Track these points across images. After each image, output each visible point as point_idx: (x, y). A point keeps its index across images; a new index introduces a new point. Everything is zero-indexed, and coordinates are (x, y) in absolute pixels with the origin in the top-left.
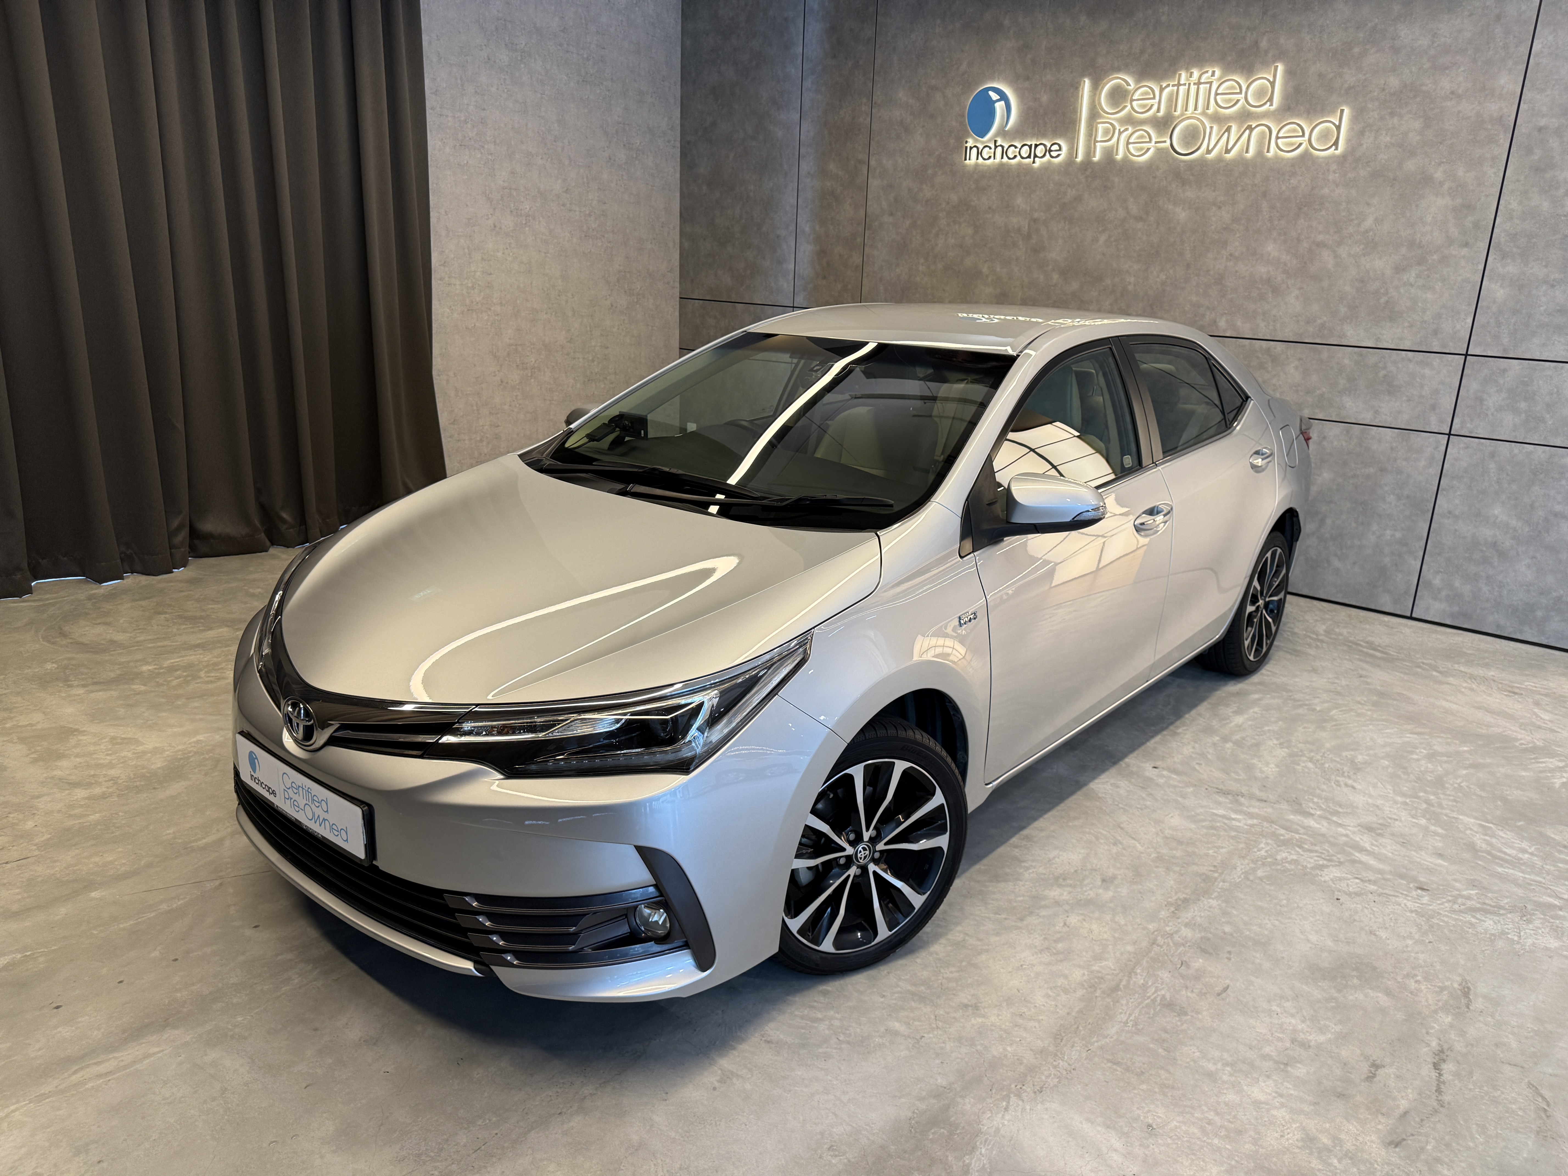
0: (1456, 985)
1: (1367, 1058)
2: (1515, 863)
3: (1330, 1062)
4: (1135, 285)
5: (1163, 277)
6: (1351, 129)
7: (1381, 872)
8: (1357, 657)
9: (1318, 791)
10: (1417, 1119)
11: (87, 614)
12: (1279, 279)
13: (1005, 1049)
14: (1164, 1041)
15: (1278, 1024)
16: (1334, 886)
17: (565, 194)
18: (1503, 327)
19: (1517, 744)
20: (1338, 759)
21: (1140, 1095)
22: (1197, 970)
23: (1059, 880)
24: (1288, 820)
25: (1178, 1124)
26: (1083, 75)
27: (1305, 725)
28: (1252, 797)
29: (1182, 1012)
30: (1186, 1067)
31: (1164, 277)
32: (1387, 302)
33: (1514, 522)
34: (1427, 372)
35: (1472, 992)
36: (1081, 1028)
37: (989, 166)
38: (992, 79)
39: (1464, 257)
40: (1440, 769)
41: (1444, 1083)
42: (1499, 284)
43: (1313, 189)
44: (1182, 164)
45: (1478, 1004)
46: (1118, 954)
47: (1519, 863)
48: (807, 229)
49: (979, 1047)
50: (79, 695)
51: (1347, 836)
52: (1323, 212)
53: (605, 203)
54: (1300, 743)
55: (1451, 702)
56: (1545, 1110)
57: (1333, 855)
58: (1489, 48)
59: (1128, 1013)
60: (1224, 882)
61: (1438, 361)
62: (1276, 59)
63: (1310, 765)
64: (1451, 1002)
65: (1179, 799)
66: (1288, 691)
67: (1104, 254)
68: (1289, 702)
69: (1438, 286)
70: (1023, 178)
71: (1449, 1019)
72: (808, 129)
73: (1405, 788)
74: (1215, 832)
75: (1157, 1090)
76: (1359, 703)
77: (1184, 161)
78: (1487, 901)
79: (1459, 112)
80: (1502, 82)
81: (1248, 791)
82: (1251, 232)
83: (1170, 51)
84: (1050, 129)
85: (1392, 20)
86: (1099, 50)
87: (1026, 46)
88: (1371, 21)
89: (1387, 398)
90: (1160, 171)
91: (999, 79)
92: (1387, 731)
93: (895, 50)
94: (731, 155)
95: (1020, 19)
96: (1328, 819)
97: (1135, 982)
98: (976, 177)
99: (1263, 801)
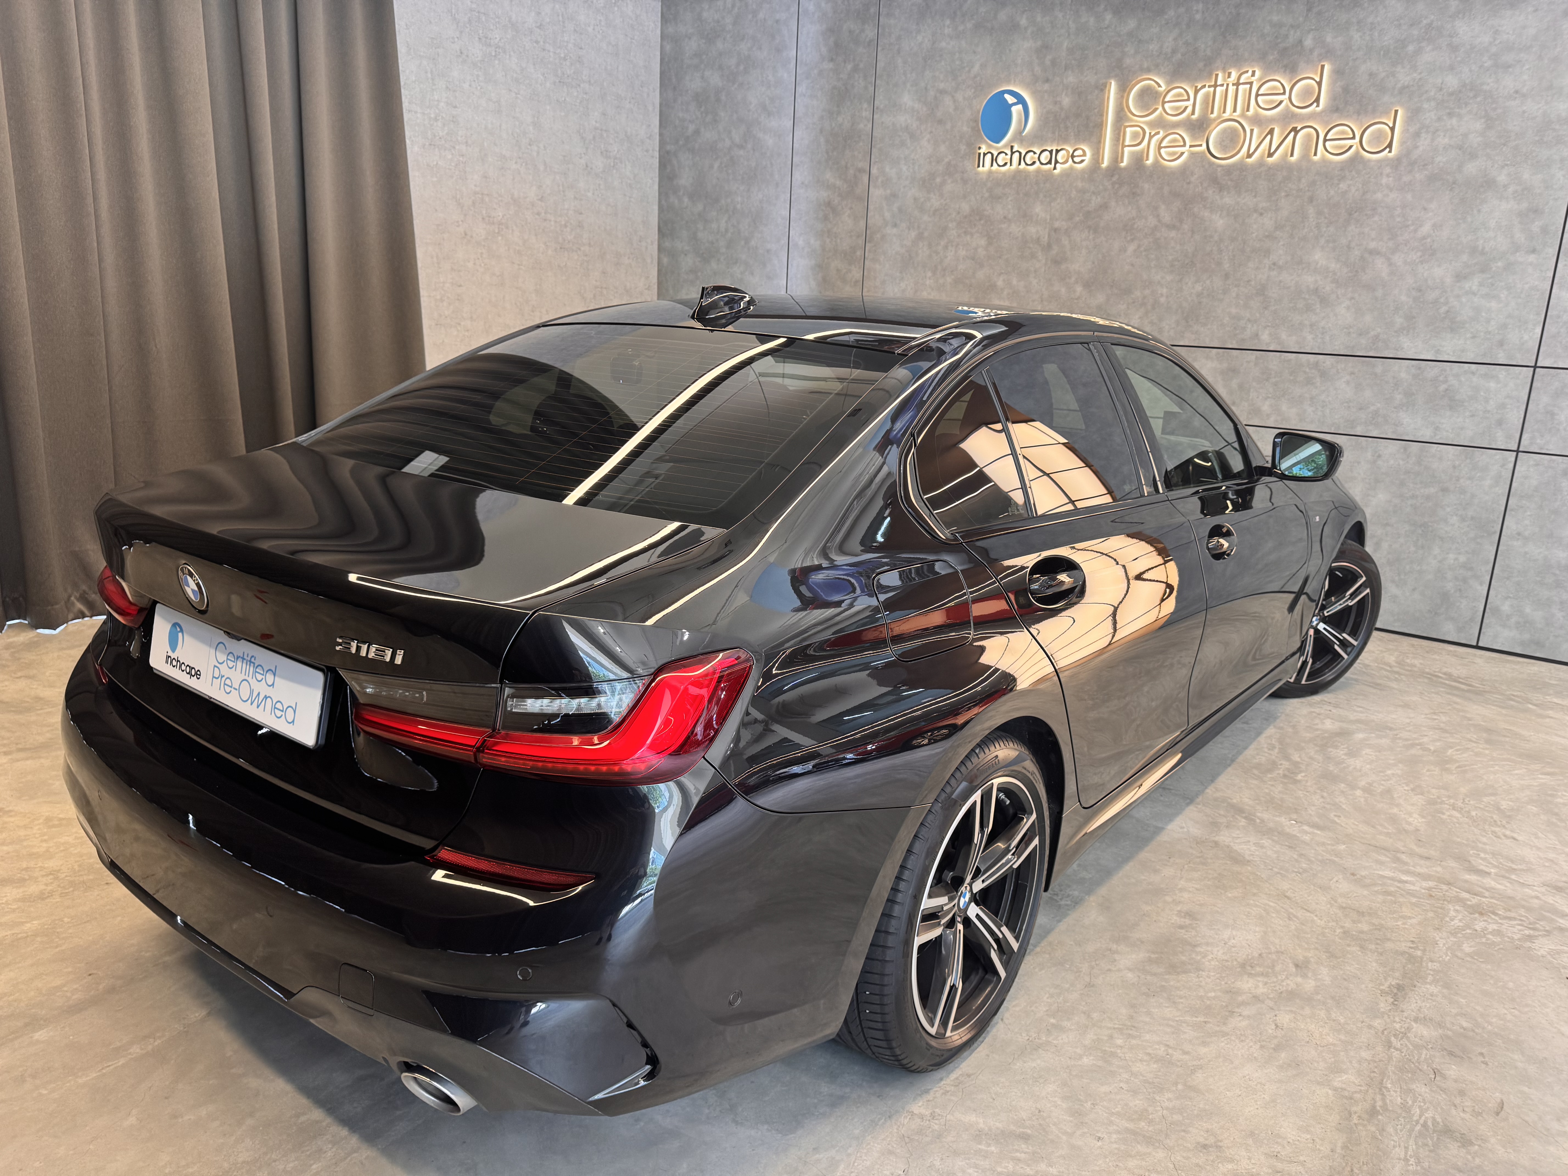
4: (1167, 297)
5: (1198, 288)
6: (1405, 131)
8: (1443, 690)
9: (1480, 845)
12: (1328, 288)
17: (540, 203)
20: (1482, 806)
22: (1456, 1081)
23: (1246, 967)
24: (1466, 881)
26: (1109, 77)
27: (1428, 767)
28: (1412, 854)
29: (1465, 1141)
31: (1200, 288)
32: (1448, 311)
34: (1492, 385)
37: (1004, 174)
38: (1008, 82)
39: (1531, 264)
43: (1364, 193)
44: (1220, 169)
46: (1355, 1064)
48: (801, 243)
51: (1537, 898)
52: (1376, 218)
53: (581, 213)
54: (1433, 788)
55: (1564, 737)
57: (1536, 923)
60: (1432, 961)
61: (1504, 373)
62: (1322, 57)
63: (1456, 814)
65: (1336, 859)
66: (1391, 729)
67: (1132, 265)
68: (1397, 741)
69: (1503, 295)
70: (1044, 185)
72: (802, 137)
74: (1393, 899)
76: (1471, 741)
77: (1222, 166)
79: (1524, 112)
81: (1404, 846)
82: (1296, 239)
83: (1205, 51)
84: (1072, 134)
85: (1450, 17)
86: (1126, 49)
87: (1046, 47)
88: (1426, 18)
89: (1448, 413)
90: (1196, 176)
91: (1015, 81)
92: (1516, 772)
93: (899, 53)
94: (716, 165)
95: (1039, 19)
96: (1508, 878)
97: (1390, 1101)
98: (989, 184)
99: (1428, 858)
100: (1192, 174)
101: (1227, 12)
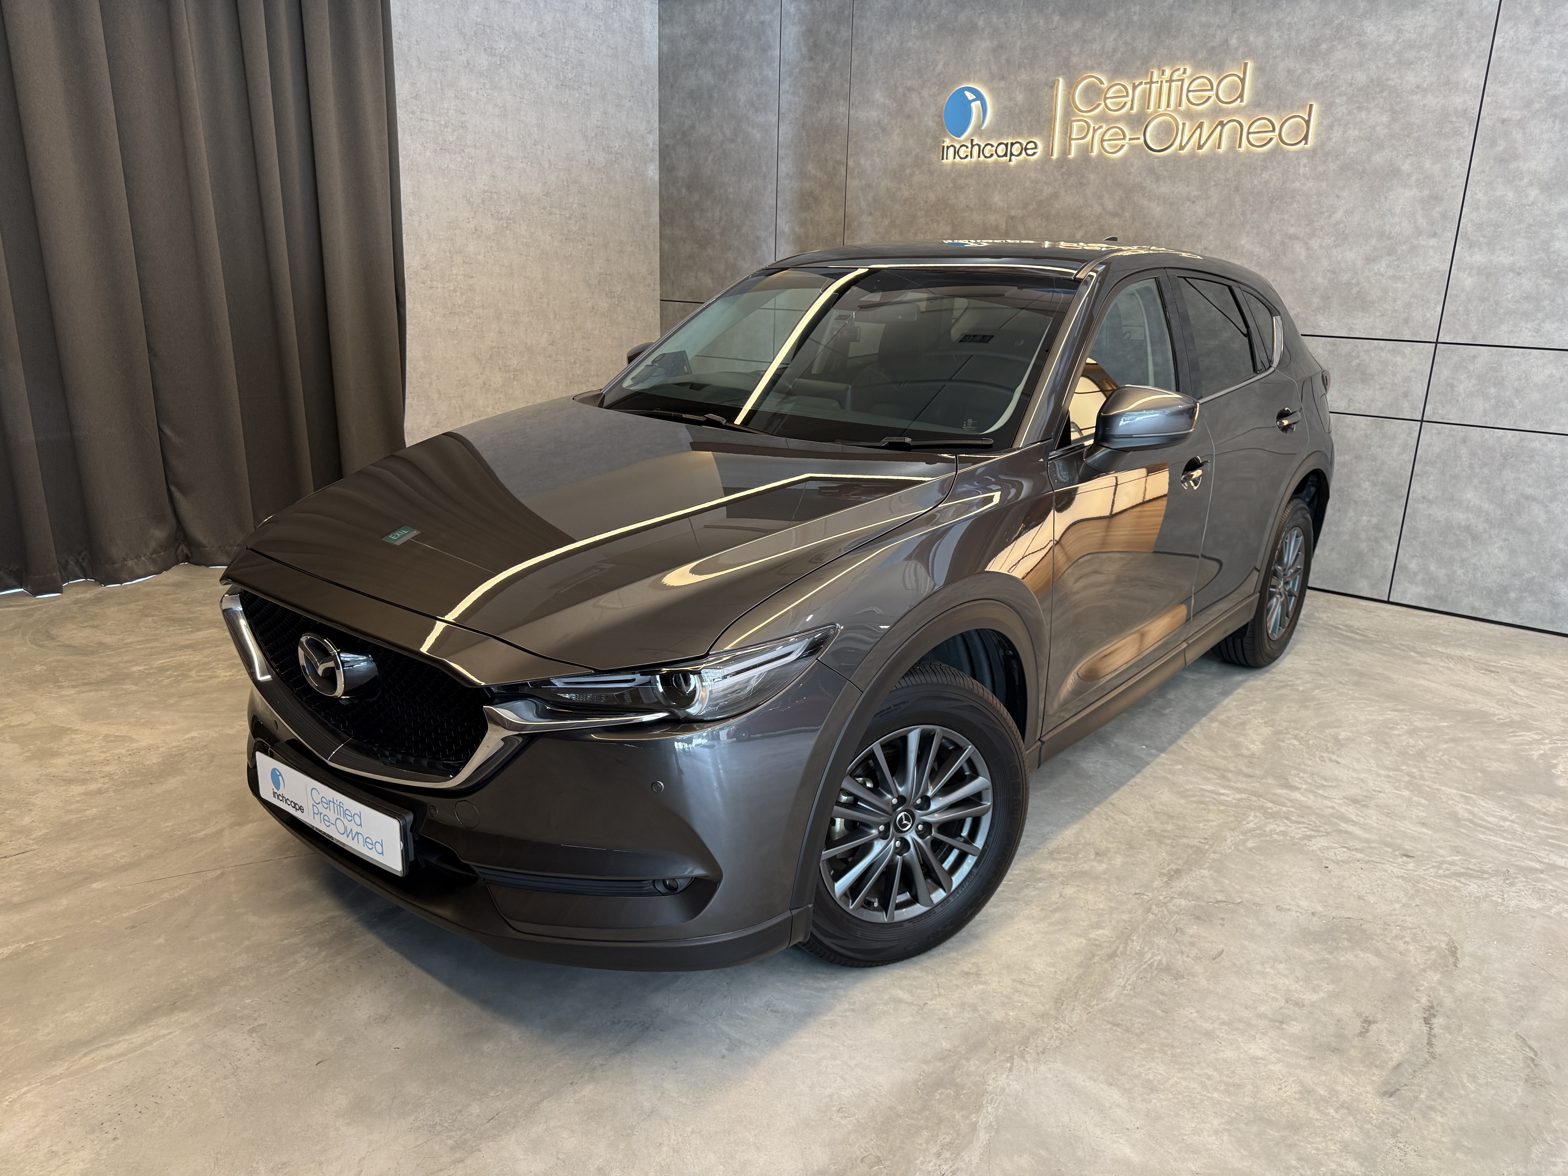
0: (1443, 945)
1: (1359, 1015)
2: (1497, 830)
3: (1324, 1019)
6: (1320, 124)
7: (1367, 841)
8: (1337, 639)
9: (1303, 767)
10: (1410, 1070)
11: (73, 617)
13: (1006, 1014)
14: (1162, 1003)
15: (1272, 985)
16: (1322, 854)
17: (545, 198)
18: (1471, 315)
19: (1495, 719)
20: (1322, 736)
21: (1141, 1054)
22: (1191, 936)
24: (1275, 794)
25: (1178, 1080)
26: (1058, 75)
27: (1288, 704)
28: (1239, 773)
29: (1178, 976)
30: (1185, 1027)
32: (1359, 292)
33: (1486, 506)
34: (1399, 360)
35: (1458, 952)
36: (1080, 992)
37: (966, 165)
38: (968, 80)
39: (1432, 247)
40: (1422, 744)
41: (1435, 1036)
42: (1467, 273)
43: (1284, 182)
44: (1156, 160)
45: (1465, 962)
46: (1114, 923)
47: (1500, 830)
48: (787, 230)
49: (981, 1012)
50: (70, 696)
51: (1333, 807)
52: (1295, 205)
53: (585, 206)
54: (1284, 721)
55: (1429, 680)
56: (1533, 1060)
57: (1320, 826)
58: (1452, 43)
59: (1126, 977)
60: (1215, 852)
61: (1409, 349)
62: (1245, 56)
63: (1296, 742)
64: (1439, 961)
65: (1169, 776)
66: (1271, 673)
68: (1272, 683)
69: (1408, 276)
70: (1000, 176)
71: (1437, 977)
72: (786, 131)
73: (1388, 762)
74: (1204, 806)
75: (1156, 1048)
76: (1341, 683)
77: (1158, 157)
78: (1471, 867)
79: (1425, 106)
80: (1466, 76)
81: (1235, 767)
82: (1225, 226)
83: (1142, 50)
84: (1026, 128)
85: (1358, 17)
86: (1072, 49)
87: (1001, 46)
88: (1337, 18)
89: (1360, 386)
90: (1135, 167)
91: (974, 79)
92: (1369, 709)
93: (871, 52)
94: (710, 158)
95: (995, 20)
96: (1314, 792)
97: (1131, 949)
98: (953, 175)
99: (1250, 776)
100: (1132, 165)
101: (1162, 13)
